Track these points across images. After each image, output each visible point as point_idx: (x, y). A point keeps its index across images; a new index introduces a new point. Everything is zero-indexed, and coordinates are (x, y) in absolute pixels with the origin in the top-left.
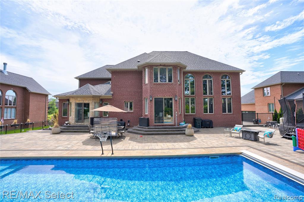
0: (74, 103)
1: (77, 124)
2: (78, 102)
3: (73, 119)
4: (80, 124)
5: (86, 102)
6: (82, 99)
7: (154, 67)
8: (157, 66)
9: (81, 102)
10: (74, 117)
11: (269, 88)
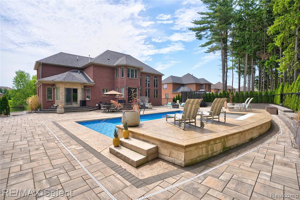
0: (64, 88)
1: (67, 106)
2: (67, 87)
3: (63, 102)
4: (70, 106)
5: (75, 87)
6: (72, 85)
7: (128, 68)
8: (130, 67)
9: (70, 87)
10: (64, 100)
11: (166, 85)
